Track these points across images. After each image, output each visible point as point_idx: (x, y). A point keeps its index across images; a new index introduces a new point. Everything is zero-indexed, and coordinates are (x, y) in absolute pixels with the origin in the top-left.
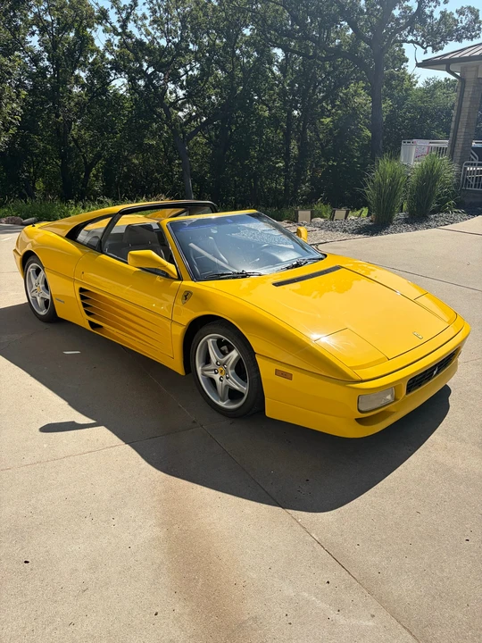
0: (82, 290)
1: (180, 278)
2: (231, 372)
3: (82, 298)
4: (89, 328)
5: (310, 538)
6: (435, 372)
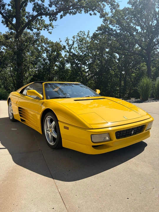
0: (19, 108)
1: (43, 99)
2: (53, 130)
3: (19, 110)
4: (20, 121)
5: (57, 191)
6: (132, 132)
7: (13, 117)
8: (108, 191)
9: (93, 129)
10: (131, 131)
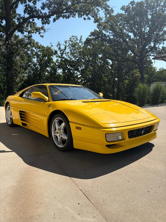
0: (20, 111)
1: (49, 101)
2: (62, 131)
3: (20, 114)
4: (22, 125)
5: (77, 188)
6: (143, 132)
7: (12, 122)
8: (128, 187)
9: (107, 128)
10: (141, 131)
